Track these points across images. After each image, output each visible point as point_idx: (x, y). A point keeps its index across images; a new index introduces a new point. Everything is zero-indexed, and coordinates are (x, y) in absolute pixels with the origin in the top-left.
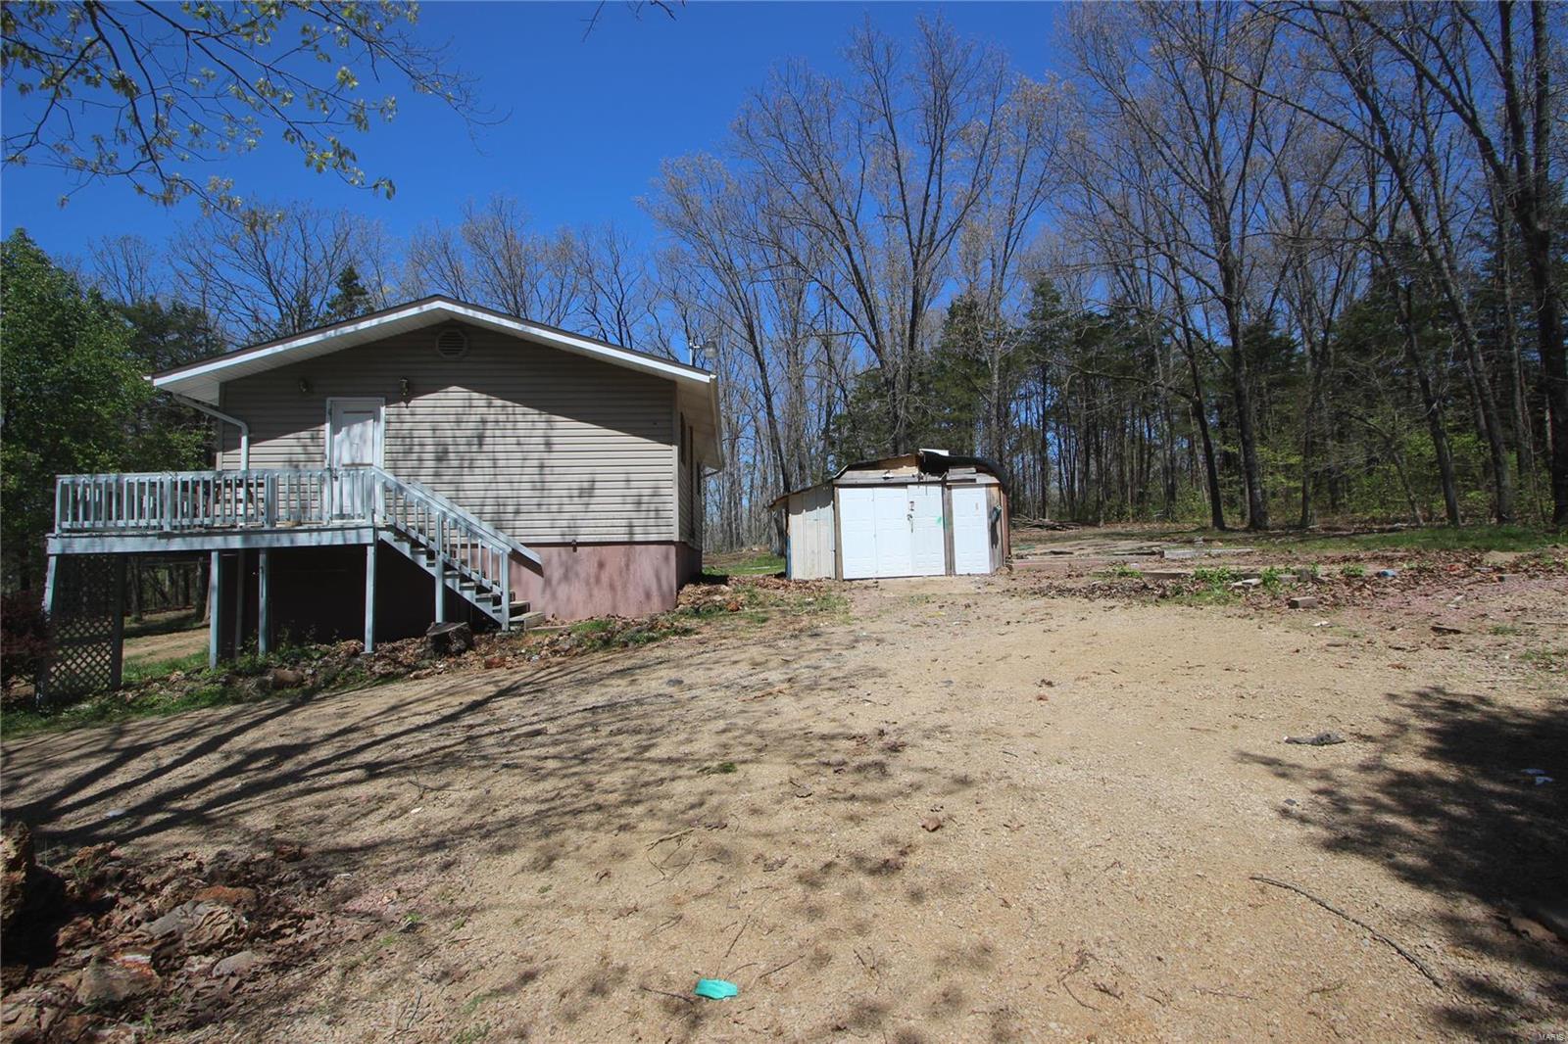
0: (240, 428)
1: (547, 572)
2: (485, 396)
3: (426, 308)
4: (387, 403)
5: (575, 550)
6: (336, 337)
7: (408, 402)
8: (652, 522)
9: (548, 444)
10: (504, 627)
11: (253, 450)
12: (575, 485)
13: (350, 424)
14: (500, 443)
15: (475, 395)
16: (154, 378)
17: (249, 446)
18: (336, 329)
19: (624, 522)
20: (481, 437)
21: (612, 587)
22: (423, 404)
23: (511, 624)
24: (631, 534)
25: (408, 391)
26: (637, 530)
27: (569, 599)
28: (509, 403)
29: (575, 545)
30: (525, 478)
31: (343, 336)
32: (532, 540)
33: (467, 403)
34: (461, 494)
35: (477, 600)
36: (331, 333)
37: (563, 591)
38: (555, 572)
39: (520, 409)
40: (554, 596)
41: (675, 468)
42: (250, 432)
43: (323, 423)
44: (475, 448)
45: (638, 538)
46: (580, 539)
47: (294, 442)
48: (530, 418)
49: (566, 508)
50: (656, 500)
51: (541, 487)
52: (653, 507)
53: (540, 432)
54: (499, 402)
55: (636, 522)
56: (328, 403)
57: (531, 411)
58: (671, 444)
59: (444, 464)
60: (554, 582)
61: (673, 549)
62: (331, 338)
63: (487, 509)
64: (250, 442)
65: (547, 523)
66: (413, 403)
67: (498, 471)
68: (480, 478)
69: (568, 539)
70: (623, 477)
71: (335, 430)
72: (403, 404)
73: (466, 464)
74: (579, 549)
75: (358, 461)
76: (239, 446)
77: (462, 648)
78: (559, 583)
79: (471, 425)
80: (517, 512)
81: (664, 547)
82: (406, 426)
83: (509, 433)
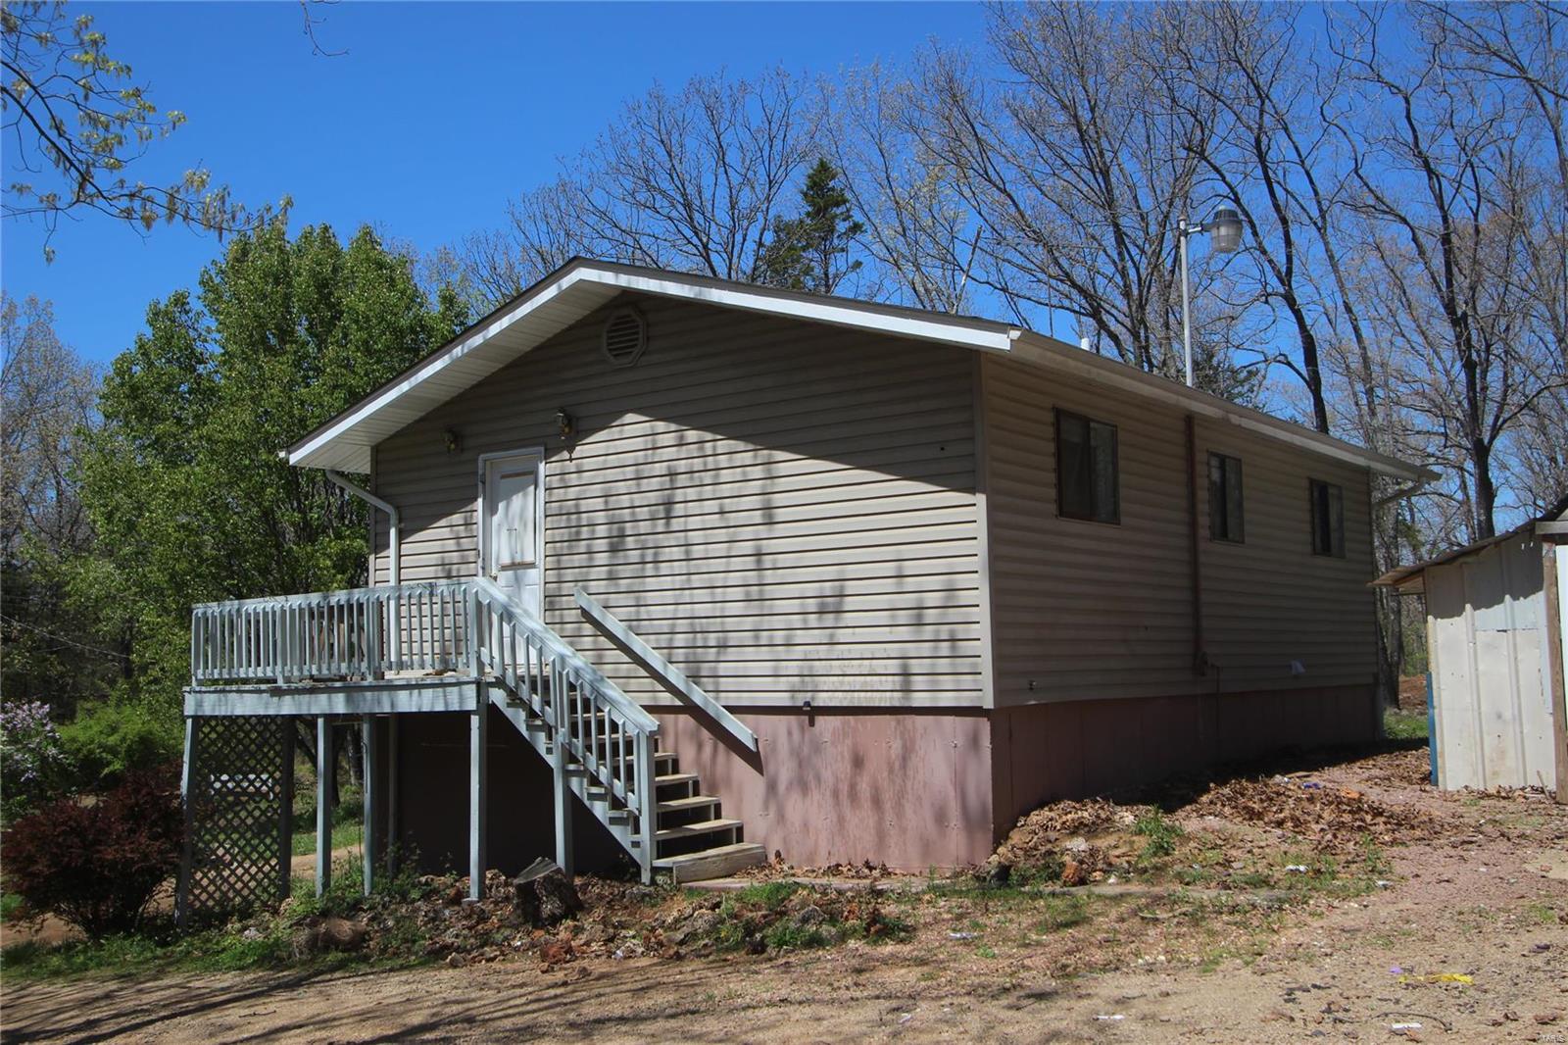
0: (388, 515)
1: (770, 768)
2: (673, 427)
3: (567, 282)
4: (547, 456)
5: (812, 723)
6: (465, 356)
7: (571, 452)
8: (943, 665)
9: (768, 508)
10: (646, 877)
11: (405, 548)
12: (811, 589)
13: (508, 497)
14: (695, 515)
15: (661, 426)
16: (290, 453)
17: (400, 544)
18: (462, 342)
19: (893, 666)
20: (669, 504)
21: (877, 802)
22: (592, 449)
23: (655, 870)
24: (907, 690)
25: (573, 430)
26: (918, 682)
27: (806, 825)
28: (709, 436)
29: (812, 712)
30: (734, 578)
31: (475, 353)
32: (745, 700)
33: (648, 442)
34: (644, 612)
35: (613, 821)
36: (458, 351)
37: (796, 807)
38: (784, 769)
39: (724, 445)
40: (781, 817)
41: (981, 546)
42: (400, 520)
43: (476, 500)
44: (660, 525)
45: (920, 700)
46: (823, 700)
47: (445, 533)
48: (739, 459)
49: (800, 636)
50: (953, 615)
51: (757, 597)
52: (944, 632)
53: (755, 487)
54: (692, 435)
55: (916, 666)
56: (480, 464)
57: (740, 445)
58: (972, 490)
59: (620, 557)
60: (782, 787)
61: (985, 726)
62: (459, 359)
63: (680, 640)
64: (402, 536)
65: (767, 668)
66: (579, 451)
67: (693, 566)
68: (667, 582)
69: (800, 700)
70: (889, 569)
71: (491, 509)
72: (565, 455)
73: (649, 555)
74: (820, 720)
75: (518, 560)
76: (387, 546)
77: (557, 912)
78: (789, 788)
79: (655, 483)
80: (723, 646)
81: (969, 720)
82: (572, 493)
83: (708, 491)
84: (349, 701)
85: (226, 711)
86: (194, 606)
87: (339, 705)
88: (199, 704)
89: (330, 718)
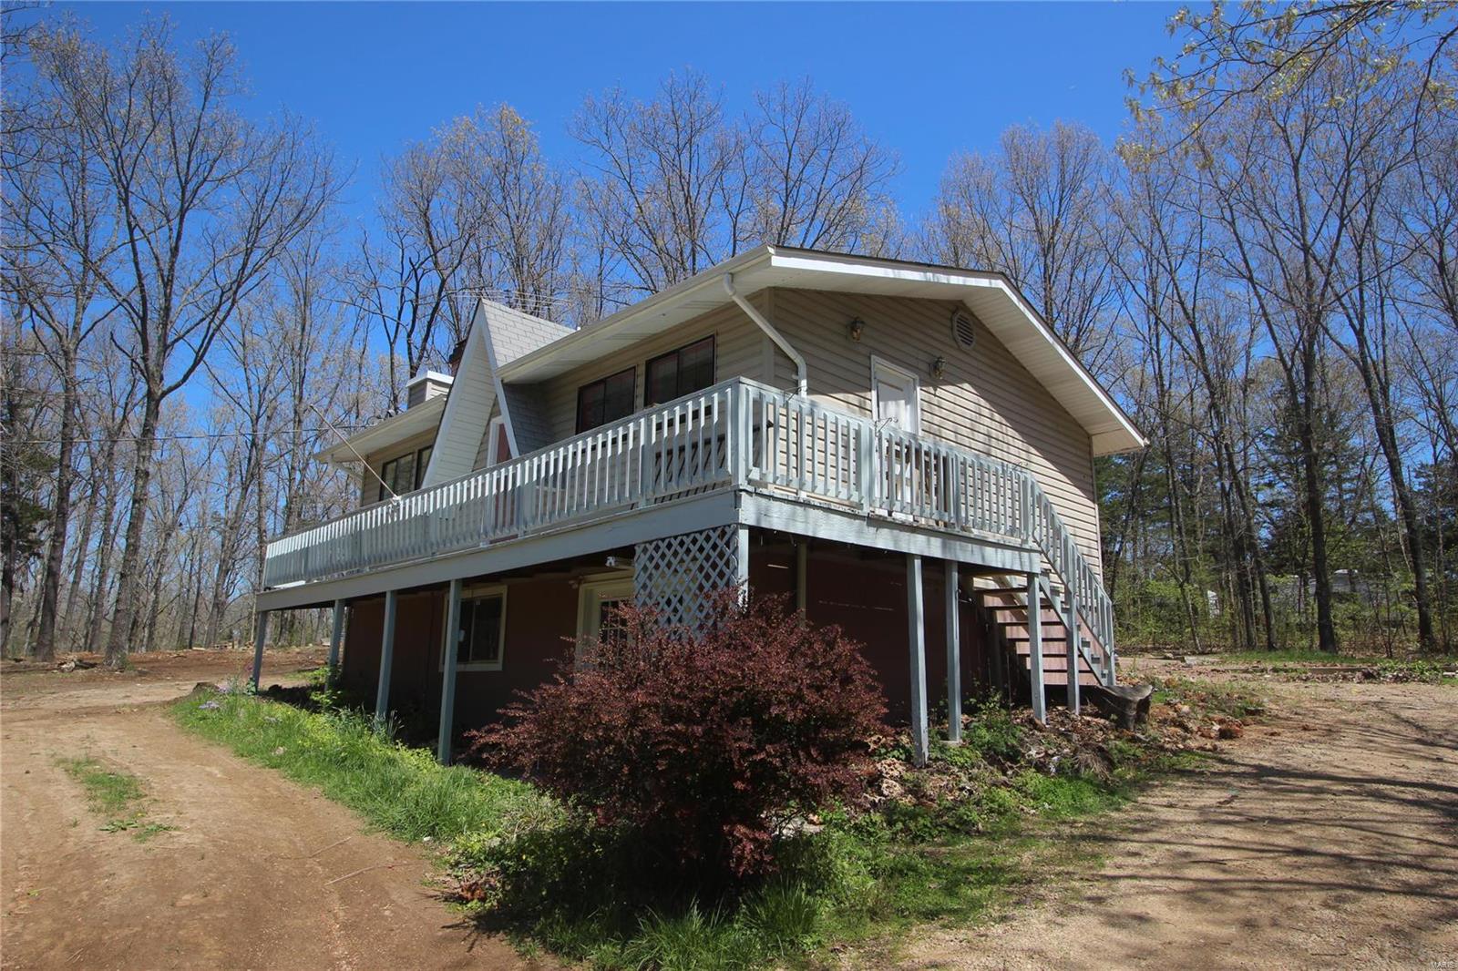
0: (795, 364)
4: (920, 384)
7: (934, 390)
22: (946, 396)
35: (1094, 660)
39: (1011, 431)
43: (870, 389)
56: (873, 362)
66: (939, 391)
72: (931, 390)
84: (944, 546)
85: (806, 529)
86: (743, 379)
87: (935, 549)
88: (761, 513)
89: (928, 562)
